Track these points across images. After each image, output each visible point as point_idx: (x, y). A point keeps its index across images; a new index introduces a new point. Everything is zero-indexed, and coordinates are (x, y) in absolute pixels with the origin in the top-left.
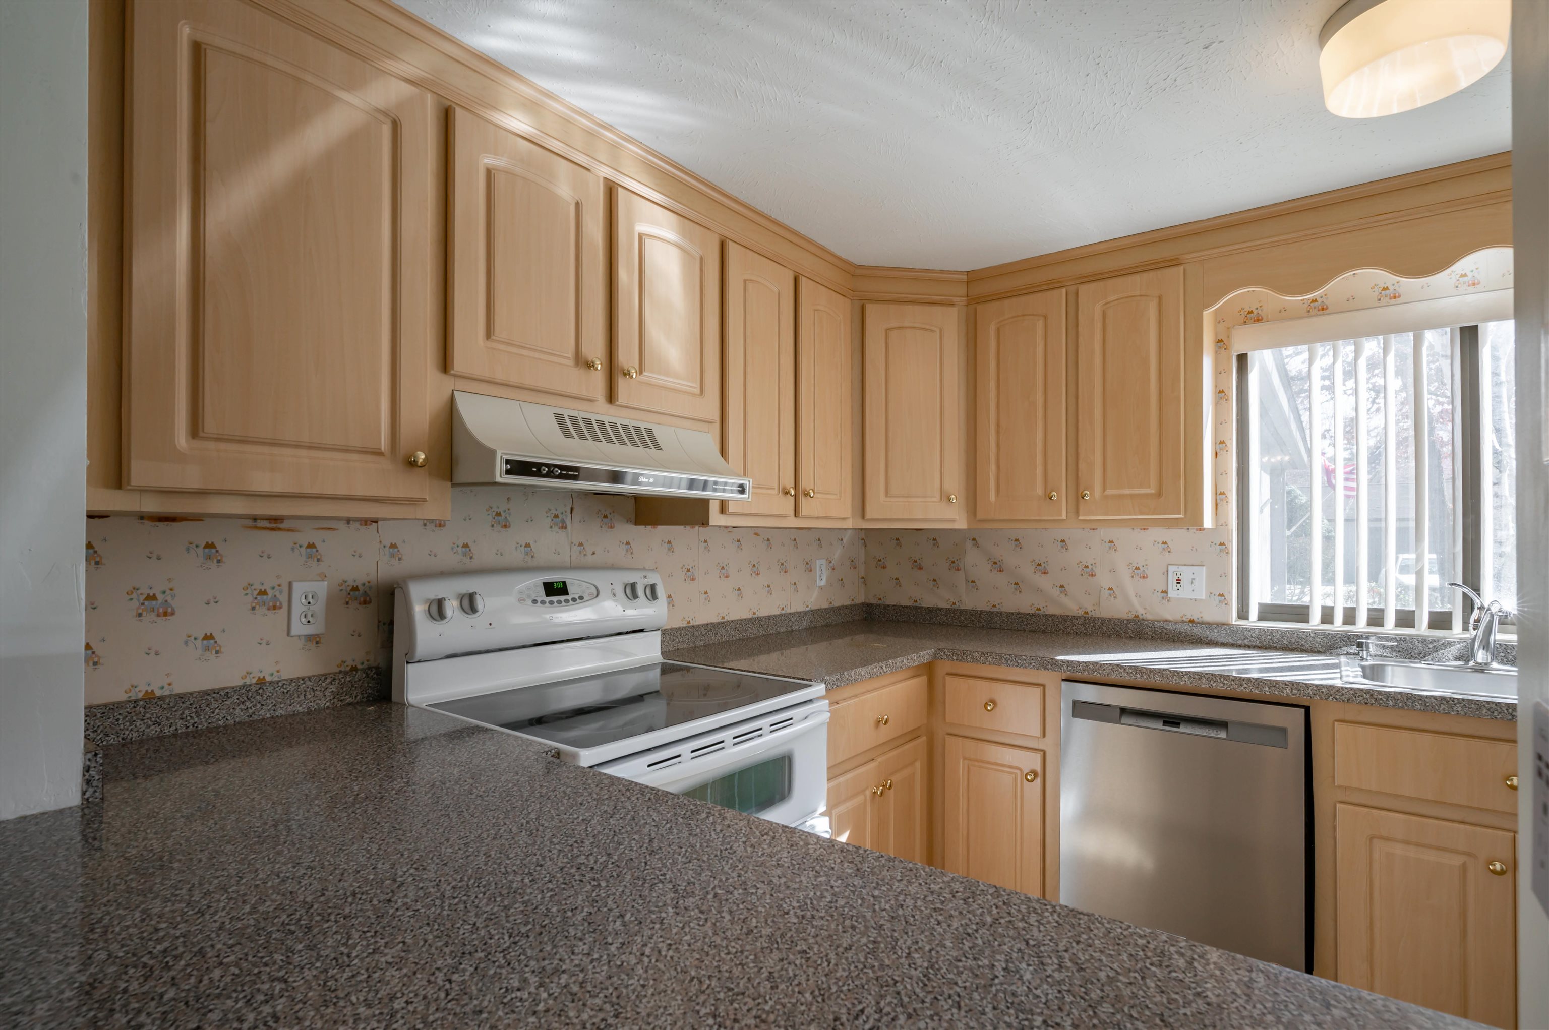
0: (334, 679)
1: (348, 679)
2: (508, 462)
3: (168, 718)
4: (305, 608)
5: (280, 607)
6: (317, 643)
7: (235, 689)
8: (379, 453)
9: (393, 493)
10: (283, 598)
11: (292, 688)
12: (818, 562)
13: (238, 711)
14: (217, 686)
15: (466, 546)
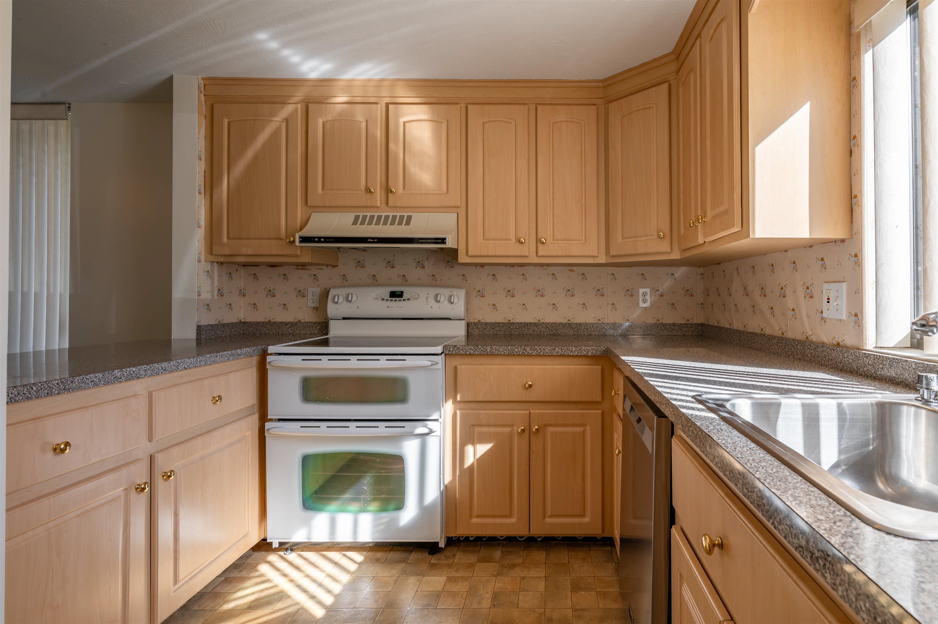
0: (319, 324)
1: (324, 324)
2: (301, 237)
3: (271, 329)
4: (312, 297)
5: (305, 296)
6: (317, 310)
7: (289, 323)
8: (282, 239)
9: (285, 253)
10: (306, 293)
11: (305, 325)
12: (641, 291)
13: (290, 330)
14: (284, 321)
15: (374, 276)
